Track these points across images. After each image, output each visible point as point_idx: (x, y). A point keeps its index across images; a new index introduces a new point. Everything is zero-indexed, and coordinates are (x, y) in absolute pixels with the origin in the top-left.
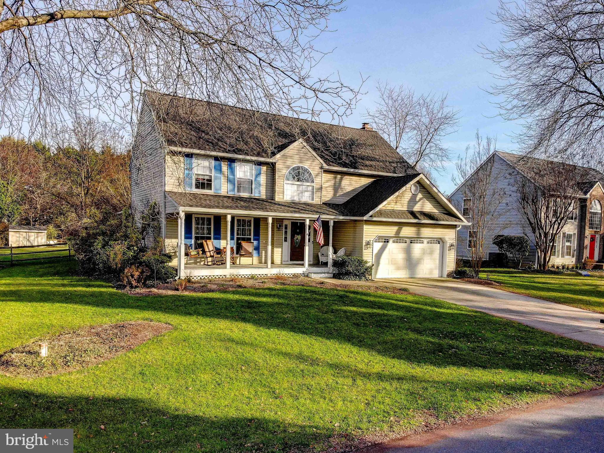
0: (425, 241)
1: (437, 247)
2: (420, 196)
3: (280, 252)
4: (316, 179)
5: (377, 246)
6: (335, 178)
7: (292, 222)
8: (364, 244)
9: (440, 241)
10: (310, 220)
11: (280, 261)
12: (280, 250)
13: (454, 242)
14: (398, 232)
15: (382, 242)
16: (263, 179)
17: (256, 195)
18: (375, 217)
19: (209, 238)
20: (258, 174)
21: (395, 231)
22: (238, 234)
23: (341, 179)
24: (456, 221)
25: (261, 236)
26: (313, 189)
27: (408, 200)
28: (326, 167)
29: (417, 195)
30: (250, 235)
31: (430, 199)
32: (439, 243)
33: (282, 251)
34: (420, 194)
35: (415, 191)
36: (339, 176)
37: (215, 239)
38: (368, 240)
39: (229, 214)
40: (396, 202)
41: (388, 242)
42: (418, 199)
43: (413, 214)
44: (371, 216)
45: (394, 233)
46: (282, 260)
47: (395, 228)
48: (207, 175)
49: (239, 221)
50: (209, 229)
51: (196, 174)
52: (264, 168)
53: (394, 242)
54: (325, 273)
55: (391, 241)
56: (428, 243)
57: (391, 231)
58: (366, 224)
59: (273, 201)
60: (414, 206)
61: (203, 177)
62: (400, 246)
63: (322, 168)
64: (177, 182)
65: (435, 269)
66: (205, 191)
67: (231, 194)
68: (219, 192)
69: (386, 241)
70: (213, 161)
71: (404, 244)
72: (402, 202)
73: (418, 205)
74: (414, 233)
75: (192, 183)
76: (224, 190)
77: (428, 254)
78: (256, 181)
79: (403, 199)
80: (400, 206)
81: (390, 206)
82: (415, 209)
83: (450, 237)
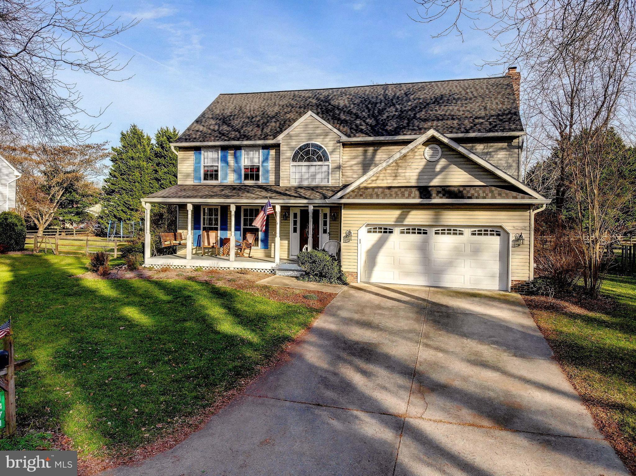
0: (467, 232)
1: (495, 242)
2: (443, 162)
3: (287, 245)
4: (332, 156)
5: (371, 238)
7: (301, 210)
8: (343, 235)
9: (498, 231)
11: (287, 255)
12: (287, 242)
13: (528, 233)
14: (400, 220)
15: (380, 232)
16: (271, 165)
17: (261, 182)
19: (216, 229)
20: (266, 160)
21: (397, 216)
22: (245, 225)
23: (375, 152)
25: (270, 226)
26: (328, 169)
27: (418, 171)
28: (344, 139)
29: (438, 161)
32: (499, 235)
33: (289, 244)
34: (443, 160)
35: (432, 156)
36: (371, 149)
37: (222, 229)
40: (396, 176)
41: (391, 232)
42: (438, 168)
43: (424, 191)
45: (394, 220)
48: (214, 166)
49: (246, 210)
50: (216, 220)
51: (205, 166)
52: (273, 152)
53: (402, 233)
55: (397, 230)
56: (473, 234)
58: (345, 208)
60: (431, 179)
61: (212, 168)
62: (416, 238)
63: (339, 142)
64: (187, 176)
65: (493, 276)
66: (213, 182)
67: (237, 183)
68: (225, 181)
69: (387, 230)
70: (220, 151)
71: (422, 235)
72: (407, 174)
73: (439, 177)
74: (437, 218)
75: (200, 174)
76: (231, 179)
77: (476, 251)
78: (262, 166)
79: (408, 171)
80: (405, 181)
81: (385, 181)
82: (435, 182)
83: (515, 224)
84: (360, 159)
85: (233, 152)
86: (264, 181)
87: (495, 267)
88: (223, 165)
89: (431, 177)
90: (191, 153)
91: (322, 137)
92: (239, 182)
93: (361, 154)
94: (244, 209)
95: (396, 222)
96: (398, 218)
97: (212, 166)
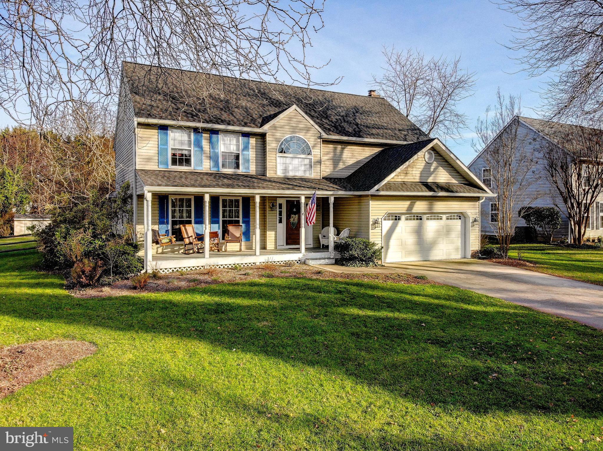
0: (444, 217)
1: (457, 224)
2: (435, 164)
3: (274, 236)
4: (314, 150)
5: (387, 225)
6: (335, 149)
7: (287, 201)
8: (371, 223)
9: (461, 216)
10: (306, 198)
11: (274, 246)
12: (274, 233)
13: (478, 217)
14: (410, 208)
15: (393, 219)
16: (252, 154)
17: (241, 170)
18: (383, 190)
19: (190, 222)
20: (246, 148)
21: (407, 206)
22: (223, 217)
23: (343, 149)
24: (479, 192)
25: (251, 217)
26: (311, 162)
27: (420, 170)
28: (325, 136)
29: (431, 164)
30: (238, 217)
31: (446, 168)
32: (460, 219)
33: (276, 234)
34: (435, 162)
35: (430, 159)
36: (339, 147)
37: (196, 223)
38: (376, 218)
39: (207, 193)
40: (406, 173)
41: (399, 219)
42: (432, 168)
43: (428, 186)
44: (377, 190)
45: (406, 209)
46: (276, 244)
47: (406, 204)
48: (186, 150)
49: (224, 201)
50: (189, 212)
51: (172, 149)
52: (253, 141)
53: (407, 219)
54: (324, 259)
55: (403, 217)
56: (448, 219)
57: (401, 206)
58: (372, 200)
59: (264, 177)
60: (429, 177)
61: (180, 152)
62: (414, 223)
63: (320, 138)
64: (149, 160)
65: (457, 249)
66: (184, 168)
67: (214, 170)
68: (200, 168)
69: (397, 218)
70: (192, 134)
71: (419, 221)
72: (414, 172)
73: (433, 175)
74: (430, 208)
75: (167, 158)
76: (206, 166)
77: (448, 231)
78: (243, 155)
79: (414, 169)
80: (412, 178)
81: (400, 177)
82: (430, 180)
83: (472, 211)
84: (331, 155)
85: (208, 135)
86: (244, 171)
87: (458, 242)
88: (196, 149)
89: (428, 175)
90: (154, 133)
91: (304, 132)
92: (216, 169)
93: (332, 151)
94: (223, 200)
95: (407, 211)
96: (408, 208)
97: (182, 150)
